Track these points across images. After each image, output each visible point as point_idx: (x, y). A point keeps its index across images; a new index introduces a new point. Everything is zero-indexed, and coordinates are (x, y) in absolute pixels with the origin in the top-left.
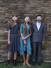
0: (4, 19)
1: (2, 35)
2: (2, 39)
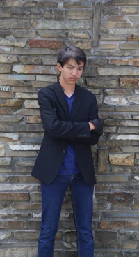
0: (8, 92)
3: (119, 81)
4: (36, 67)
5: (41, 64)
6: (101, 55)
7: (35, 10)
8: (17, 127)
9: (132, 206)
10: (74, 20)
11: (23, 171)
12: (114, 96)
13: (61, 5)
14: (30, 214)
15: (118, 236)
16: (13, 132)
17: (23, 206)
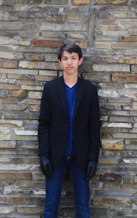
0: (14, 84)
1: (6, 145)
2: (6, 163)
3: (111, 76)
4: (39, 63)
5: (44, 61)
6: (96, 53)
7: (39, 15)
8: (21, 115)
9: (121, 186)
10: (72, 23)
11: (27, 153)
12: (107, 89)
13: (61, 10)
14: (31, 192)
15: (108, 212)
16: (18, 119)
17: (26, 184)
